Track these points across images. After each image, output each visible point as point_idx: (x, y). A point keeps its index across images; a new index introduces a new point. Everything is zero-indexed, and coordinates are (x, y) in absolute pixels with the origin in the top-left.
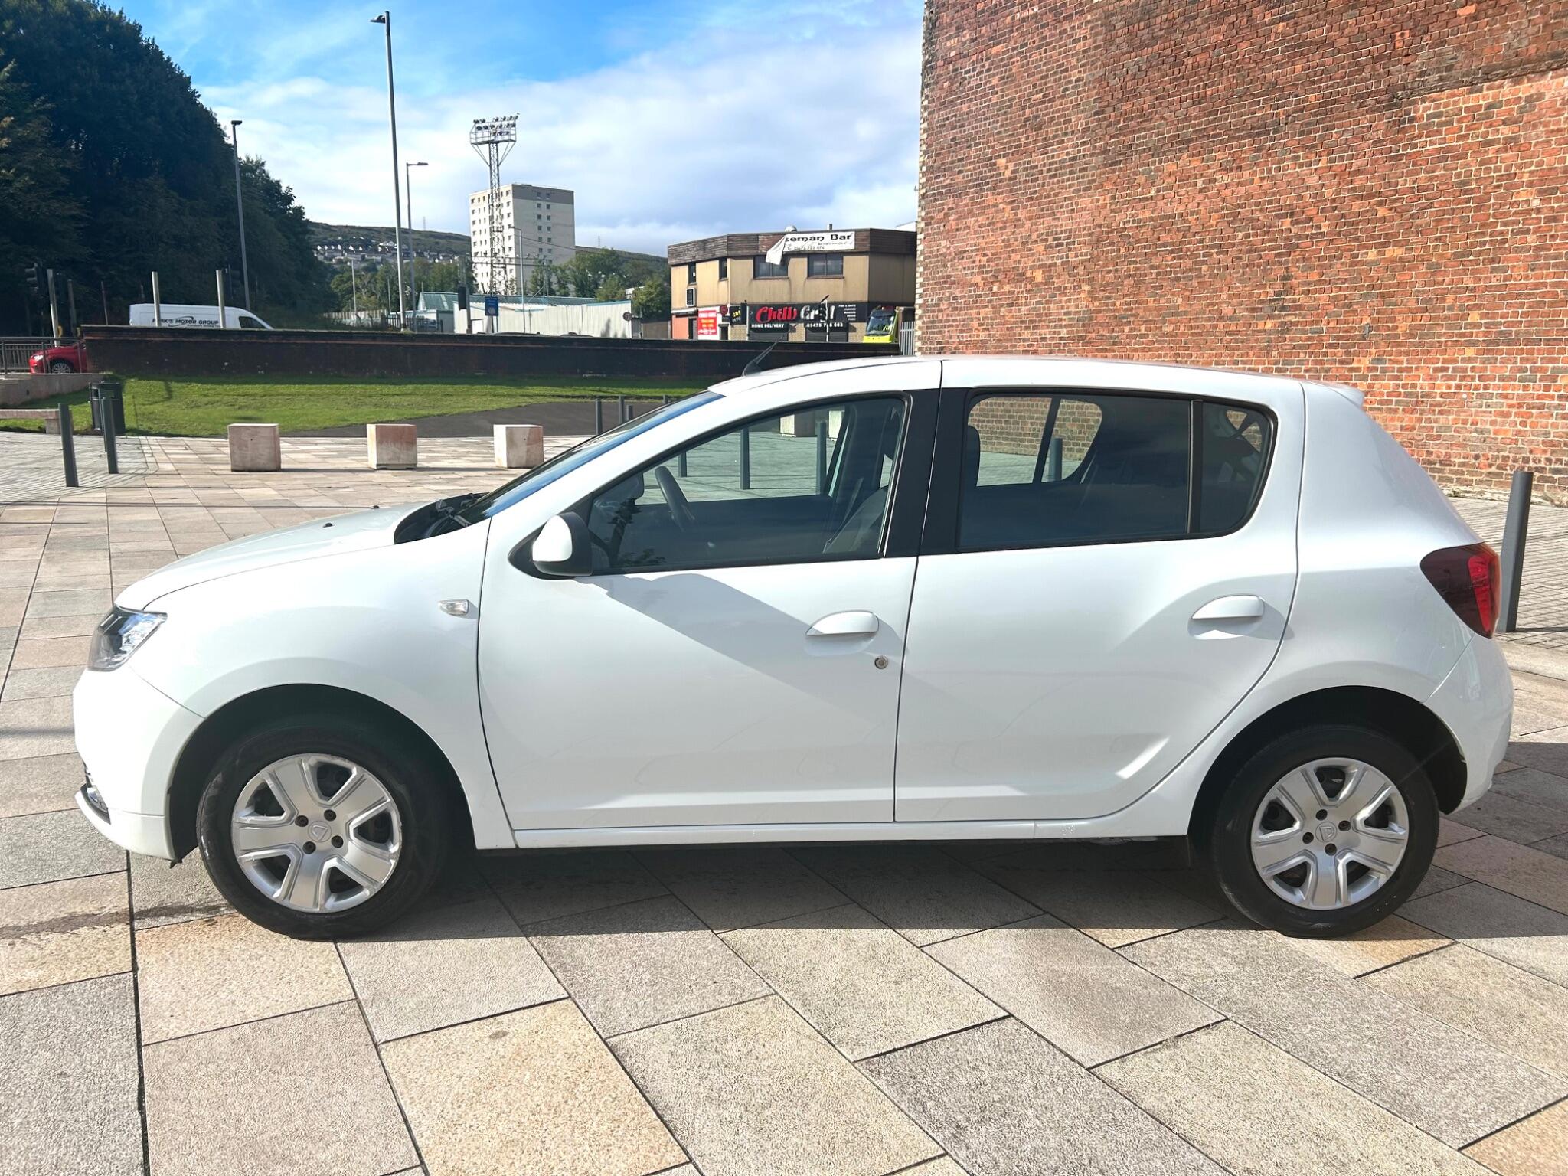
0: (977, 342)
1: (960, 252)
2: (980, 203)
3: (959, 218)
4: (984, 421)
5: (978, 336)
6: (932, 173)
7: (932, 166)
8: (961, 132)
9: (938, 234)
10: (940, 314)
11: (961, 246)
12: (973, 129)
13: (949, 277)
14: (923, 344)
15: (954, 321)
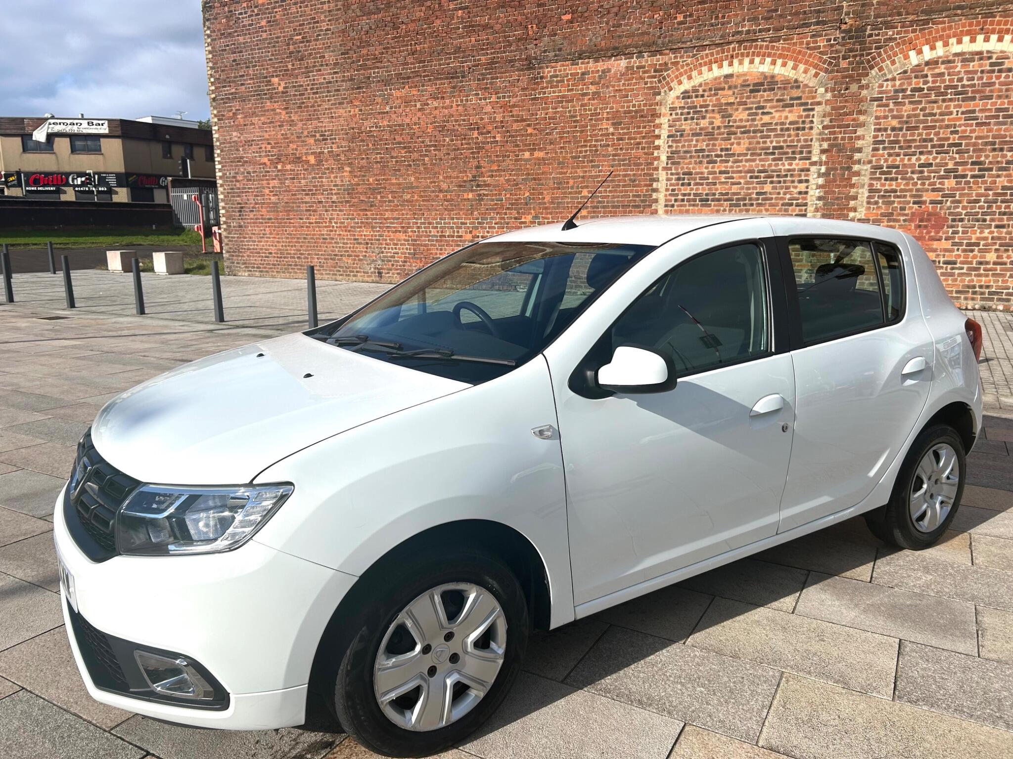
0: (270, 203)
1: (249, 141)
2: (261, 107)
3: (246, 117)
4: (281, 257)
5: (270, 199)
6: (219, 83)
7: (219, 79)
8: (240, 56)
9: (229, 127)
10: (237, 184)
11: (250, 137)
12: (249, 55)
13: (242, 158)
14: (226, 204)
15: (249, 188)
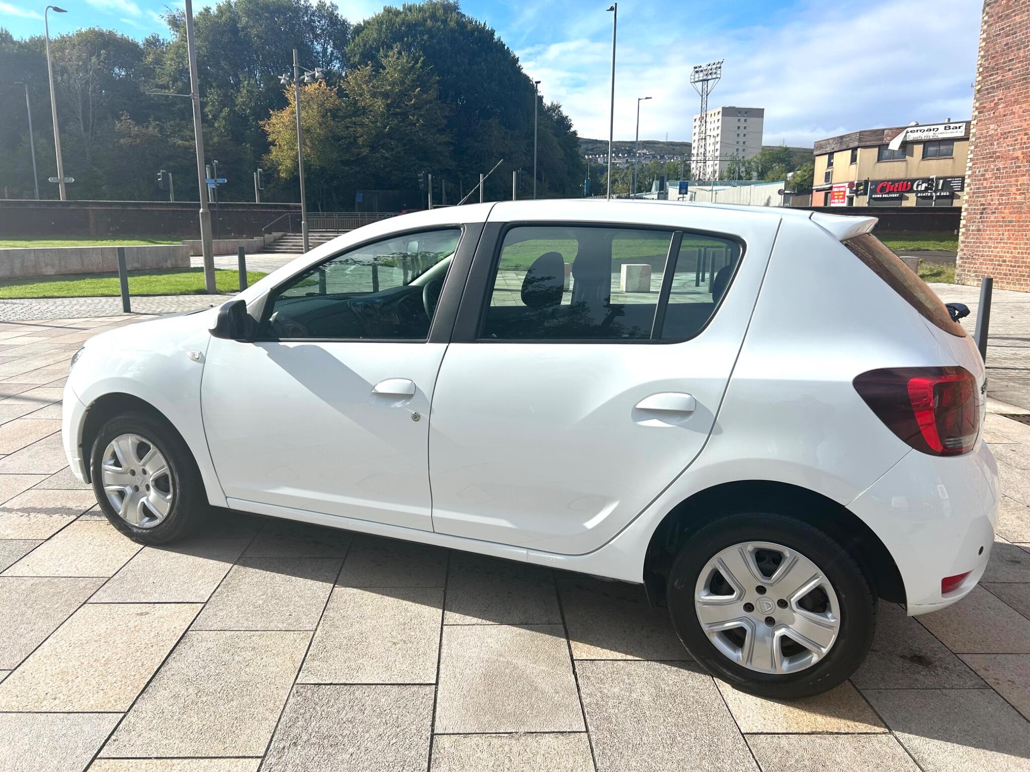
0: (1015, 203)
1: (1005, 133)
2: (1025, 93)
3: (1007, 106)
4: (1015, 267)
5: (1015, 199)
6: (987, 72)
7: (988, 67)
8: (1013, 38)
9: (988, 119)
10: (985, 182)
11: (1006, 128)
12: (1023, 35)
13: (994, 153)
14: (969, 205)
15: (996, 187)
